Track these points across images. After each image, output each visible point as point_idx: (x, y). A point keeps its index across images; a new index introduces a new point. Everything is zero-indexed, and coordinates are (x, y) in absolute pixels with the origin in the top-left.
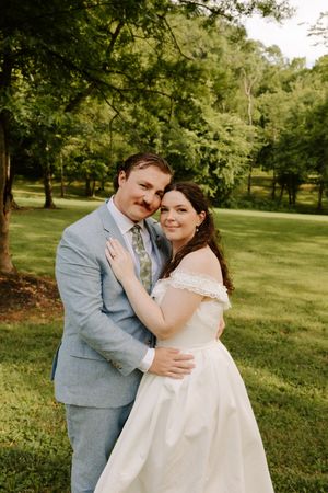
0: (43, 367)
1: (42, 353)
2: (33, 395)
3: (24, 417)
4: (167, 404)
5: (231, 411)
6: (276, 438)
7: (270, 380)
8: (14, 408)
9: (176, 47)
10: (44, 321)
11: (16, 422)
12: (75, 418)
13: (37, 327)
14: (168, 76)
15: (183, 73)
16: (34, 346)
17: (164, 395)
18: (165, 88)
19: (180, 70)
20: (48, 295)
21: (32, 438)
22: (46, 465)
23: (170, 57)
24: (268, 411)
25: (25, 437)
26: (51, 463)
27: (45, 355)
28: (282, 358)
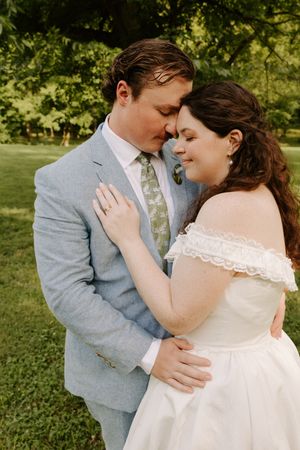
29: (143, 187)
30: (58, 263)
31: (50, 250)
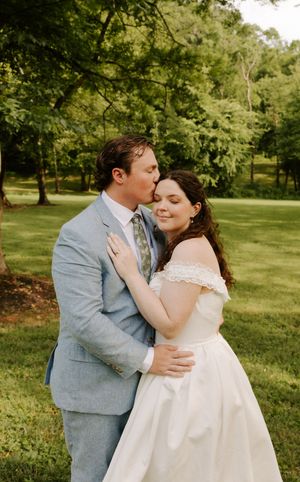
0: (40, 371)
1: (38, 357)
2: (30, 402)
3: (20, 426)
4: (168, 405)
5: (236, 410)
6: (288, 438)
7: (281, 377)
8: (10, 416)
9: (170, 34)
10: (39, 323)
11: (12, 431)
12: (73, 424)
13: (32, 330)
14: (162, 64)
15: (177, 60)
16: (30, 350)
17: (165, 395)
18: (159, 76)
19: (174, 57)
20: (43, 295)
21: (29, 447)
22: (45, 476)
23: (163, 44)
24: (279, 409)
25: (22, 447)
26: (50, 474)
27: (41, 359)
28: (293, 353)
29: (135, 238)
30: (86, 298)
31: (80, 289)
